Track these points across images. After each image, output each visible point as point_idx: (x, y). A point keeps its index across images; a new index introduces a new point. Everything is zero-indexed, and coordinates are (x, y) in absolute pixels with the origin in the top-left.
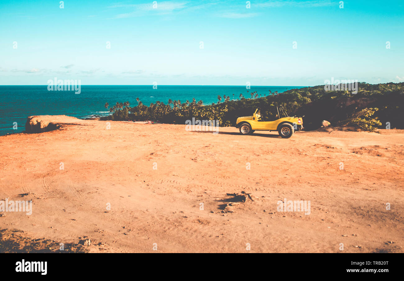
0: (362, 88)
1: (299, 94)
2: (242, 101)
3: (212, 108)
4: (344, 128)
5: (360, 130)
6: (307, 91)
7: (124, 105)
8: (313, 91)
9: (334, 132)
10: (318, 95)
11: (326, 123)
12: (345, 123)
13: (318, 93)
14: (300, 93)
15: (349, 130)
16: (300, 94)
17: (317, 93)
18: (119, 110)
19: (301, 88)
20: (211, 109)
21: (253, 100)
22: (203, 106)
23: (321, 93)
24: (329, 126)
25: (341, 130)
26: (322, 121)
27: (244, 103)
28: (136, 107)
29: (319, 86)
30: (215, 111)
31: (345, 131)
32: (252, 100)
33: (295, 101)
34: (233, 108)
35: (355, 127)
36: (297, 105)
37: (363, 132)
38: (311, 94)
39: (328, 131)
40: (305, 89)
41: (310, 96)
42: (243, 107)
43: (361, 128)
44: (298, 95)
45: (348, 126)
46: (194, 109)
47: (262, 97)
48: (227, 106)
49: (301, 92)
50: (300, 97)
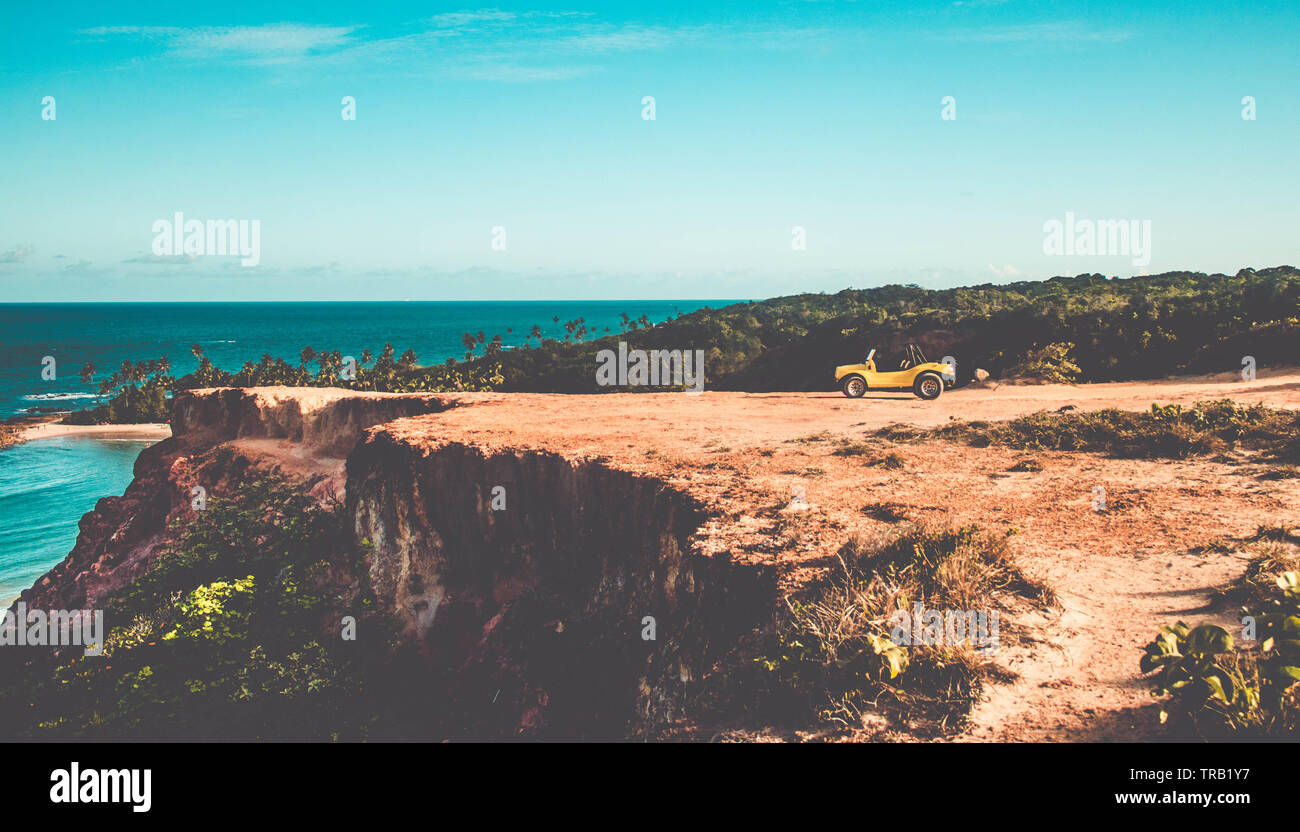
0: (907, 301)
1: (723, 324)
2: (547, 348)
3: (453, 376)
4: (1018, 381)
5: (1045, 382)
6: (749, 315)
7: (151, 370)
8: (766, 316)
9: (1002, 387)
10: (781, 326)
11: (982, 374)
12: (1017, 371)
13: (782, 321)
14: (727, 321)
15: (1027, 383)
16: (727, 323)
17: (777, 319)
18: (133, 387)
19: (728, 306)
20: (448, 376)
21: (582, 346)
22: (419, 367)
23: (788, 319)
24: (987, 379)
25: (1013, 384)
26: (975, 370)
27: (554, 355)
28: (190, 375)
29: (780, 298)
30: (462, 384)
31: (1021, 385)
32: (578, 347)
33: (713, 345)
34: (520, 372)
35: (1037, 378)
36: (721, 357)
37: (1052, 385)
38: (760, 322)
39: (990, 388)
40: (741, 307)
41: (759, 329)
42: (553, 370)
43: (1048, 379)
44: (721, 328)
45: (1023, 376)
46: (391, 376)
47: (606, 337)
48: (500, 366)
49: (730, 319)
50: (729, 332)
